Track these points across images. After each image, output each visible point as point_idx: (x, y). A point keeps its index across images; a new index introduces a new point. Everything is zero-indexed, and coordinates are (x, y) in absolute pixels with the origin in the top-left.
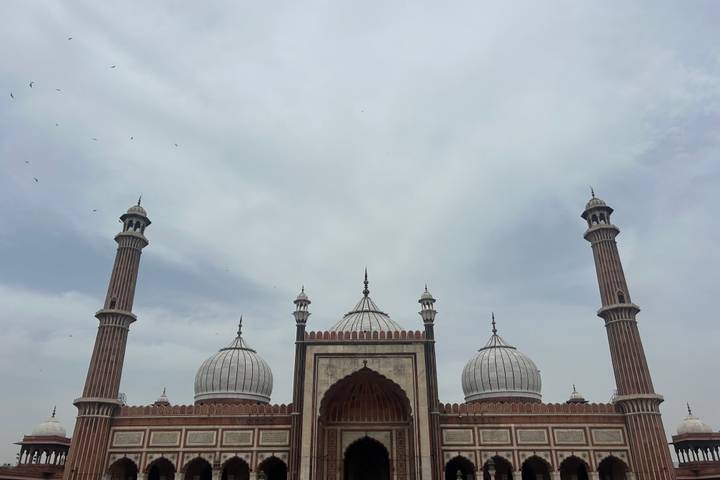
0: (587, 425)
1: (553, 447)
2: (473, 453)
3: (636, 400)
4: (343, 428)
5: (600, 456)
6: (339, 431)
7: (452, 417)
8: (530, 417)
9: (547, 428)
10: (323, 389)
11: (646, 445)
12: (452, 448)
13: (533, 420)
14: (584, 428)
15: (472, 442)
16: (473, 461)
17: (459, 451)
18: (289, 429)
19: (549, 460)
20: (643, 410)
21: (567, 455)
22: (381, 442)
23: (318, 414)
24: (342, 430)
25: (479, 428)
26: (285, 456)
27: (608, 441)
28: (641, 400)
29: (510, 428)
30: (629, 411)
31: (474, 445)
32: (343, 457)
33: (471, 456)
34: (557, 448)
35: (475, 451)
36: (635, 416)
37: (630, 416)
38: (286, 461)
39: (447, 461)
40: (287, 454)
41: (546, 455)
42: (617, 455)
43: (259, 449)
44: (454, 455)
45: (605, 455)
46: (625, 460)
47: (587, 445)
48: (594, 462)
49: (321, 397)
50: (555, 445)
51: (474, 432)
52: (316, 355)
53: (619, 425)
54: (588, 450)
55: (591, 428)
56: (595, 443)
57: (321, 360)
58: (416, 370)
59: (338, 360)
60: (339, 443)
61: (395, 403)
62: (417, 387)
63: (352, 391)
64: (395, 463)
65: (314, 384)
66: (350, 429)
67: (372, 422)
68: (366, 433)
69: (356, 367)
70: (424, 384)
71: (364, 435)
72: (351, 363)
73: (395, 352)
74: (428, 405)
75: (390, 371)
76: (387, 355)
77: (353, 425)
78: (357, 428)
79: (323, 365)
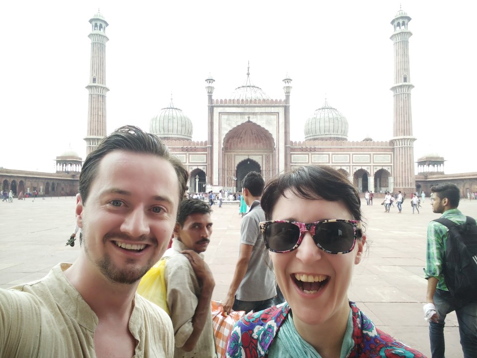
0: (372, 153)
1: (351, 164)
3: (402, 139)
4: (235, 153)
5: (376, 169)
6: (233, 155)
7: (297, 148)
8: (341, 148)
9: (349, 154)
10: (225, 132)
11: (402, 163)
12: (296, 164)
13: (342, 150)
14: (370, 154)
15: (307, 161)
18: (206, 154)
19: (348, 171)
20: (405, 145)
21: (359, 168)
22: (257, 161)
23: (222, 146)
24: (235, 155)
25: (312, 154)
26: (204, 168)
27: (382, 161)
28: (405, 139)
29: (329, 154)
30: (397, 145)
31: (308, 163)
32: (236, 169)
34: (354, 164)
36: (399, 147)
37: (397, 148)
38: (205, 171)
40: (205, 167)
41: (347, 168)
42: (385, 168)
43: (190, 164)
45: (379, 168)
46: (389, 171)
47: (370, 163)
48: (372, 172)
49: (223, 137)
50: (353, 163)
51: (309, 156)
52: (219, 113)
53: (390, 153)
54: (370, 166)
55: (374, 154)
56: (375, 162)
57: (223, 116)
58: (279, 122)
59: (233, 116)
60: (233, 161)
61: (265, 140)
62: (279, 132)
63: (241, 134)
64: (264, 172)
65: (219, 129)
66: (240, 154)
67: (252, 151)
68: (249, 157)
69: (243, 120)
70: (282, 131)
71: (247, 157)
72: (240, 118)
73: (266, 112)
74: (284, 141)
75: (263, 123)
76: (262, 114)
77: (241, 152)
78: (243, 154)
79: (225, 119)
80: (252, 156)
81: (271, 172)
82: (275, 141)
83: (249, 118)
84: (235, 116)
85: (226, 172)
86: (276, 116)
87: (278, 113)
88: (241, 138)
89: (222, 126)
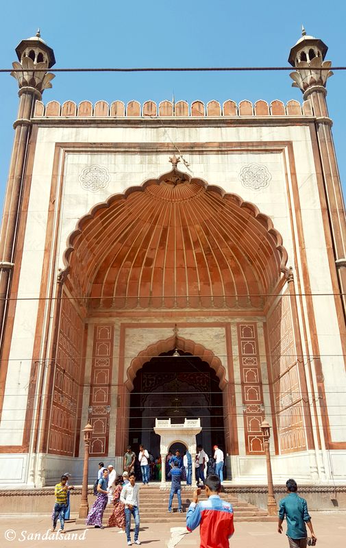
4: (126, 320)
10: (75, 213)
24: (124, 326)
49: (68, 228)
52: (59, 146)
57: (70, 157)
58: (294, 174)
59: (112, 156)
60: (116, 349)
61: (236, 271)
62: (298, 208)
63: (145, 245)
64: (238, 389)
65: (52, 202)
66: (142, 324)
67: (187, 310)
68: (176, 330)
69: (153, 170)
70: (314, 203)
71: (172, 334)
72: (141, 163)
73: (242, 140)
74: (327, 244)
75: (232, 179)
76: (224, 149)
77: (146, 315)
78: (156, 321)
79: (78, 165)
80: (188, 330)
81: (266, 388)
82: (288, 245)
83: (174, 162)
84: (120, 157)
85: (86, 389)
86: (280, 156)
87: (289, 144)
88: (149, 262)
89: (66, 190)
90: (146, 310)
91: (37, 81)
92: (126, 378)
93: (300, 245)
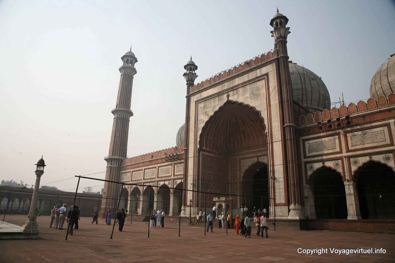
2: (340, 161)
6: (238, 160)
7: (313, 127)
10: (201, 126)
12: (316, 159)
15: (338, 150)
16: (340, 170)
17: (323, 161)
25: (346, 133)
29: (388, 125)
31: (341, 152)
33: (337, 164)
35: (341, 158)
39: (310, 173)
44: (317, 166)
49: (199, 133)
51: (339, 138)
52: (196, 102)
57: (199, 105)
58: (268, 89)
59: (210, 101)
60: (238, 169)
63: (238, 126)
65: (195, 124)
66: (246, 157)
67: (261, 149)
68: (258, 159)
69: (222, 102)
70: (276, 100)
71: (257, 160)
72: (218, 100)
73: (250, 79)
74: (280, 119)
75: (247, 98)
76: (244, 85)
77: (247, 153)
78: (251, 155)
79: (201, 108)
80: (262, 158)
82: (266, 123)
83: (228, 96)
84: (212, 100)
85: (230, 185)
86: (264, 81)
87: (267, 74)
88: (244, 132)
89: (199, 118)
90: (247, 151)
91: (190, 79)
92: (242, 180)
93: (270, 122)
